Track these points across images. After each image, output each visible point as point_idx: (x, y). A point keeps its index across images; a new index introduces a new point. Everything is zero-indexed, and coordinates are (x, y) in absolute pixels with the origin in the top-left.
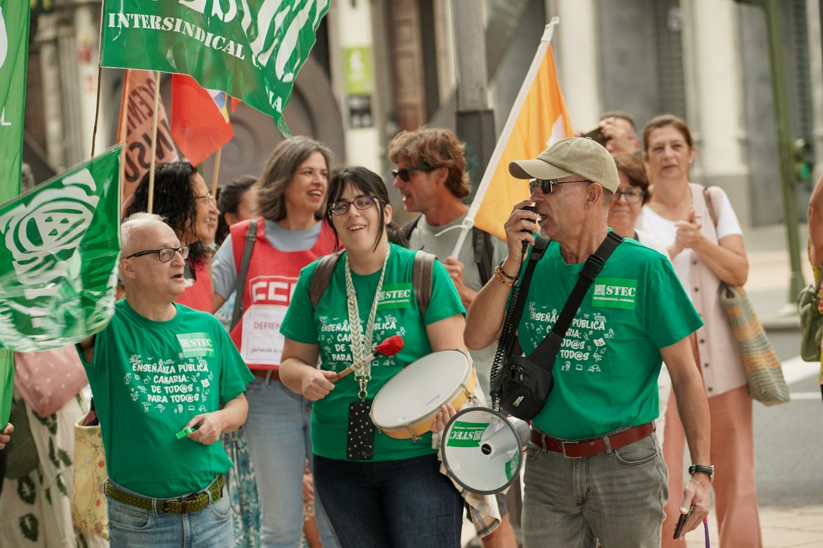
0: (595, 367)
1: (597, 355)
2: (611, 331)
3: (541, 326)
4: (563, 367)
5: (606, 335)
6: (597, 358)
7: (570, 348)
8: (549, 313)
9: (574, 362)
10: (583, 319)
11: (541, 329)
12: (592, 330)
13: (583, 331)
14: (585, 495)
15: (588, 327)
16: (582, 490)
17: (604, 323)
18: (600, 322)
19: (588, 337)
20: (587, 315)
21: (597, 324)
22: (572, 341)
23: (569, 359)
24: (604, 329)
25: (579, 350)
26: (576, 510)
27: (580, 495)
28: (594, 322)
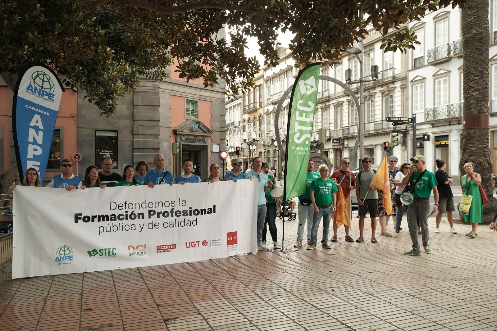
13: (420, 183)
19: (420, 185)
26: (416, 209)
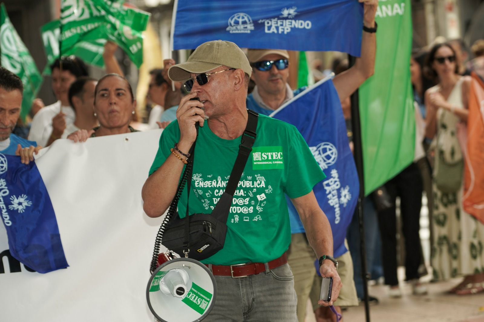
0: (258, 217)
1: (259, 208)
2: (270, 187)
3: (209, 191)
4: (233, 220)
5: (267, 191)
6: (260, 210)
7: (237, 205)
8: (215, 180)
9: (241, 215)
10: (247, 180)
11: (210, 193)
12: (255, 188)
14: (250, 305)
15: (252, 187)
16: (248, 300)
17: (264, 181)
18: (260, 181)
20: (250, 177)
21: (259, 183)
22: (237, 199)
23: (237, 213)
24: (264, 186)
25: (244, 205)
27: (247, 305)
28: (256, 182)
